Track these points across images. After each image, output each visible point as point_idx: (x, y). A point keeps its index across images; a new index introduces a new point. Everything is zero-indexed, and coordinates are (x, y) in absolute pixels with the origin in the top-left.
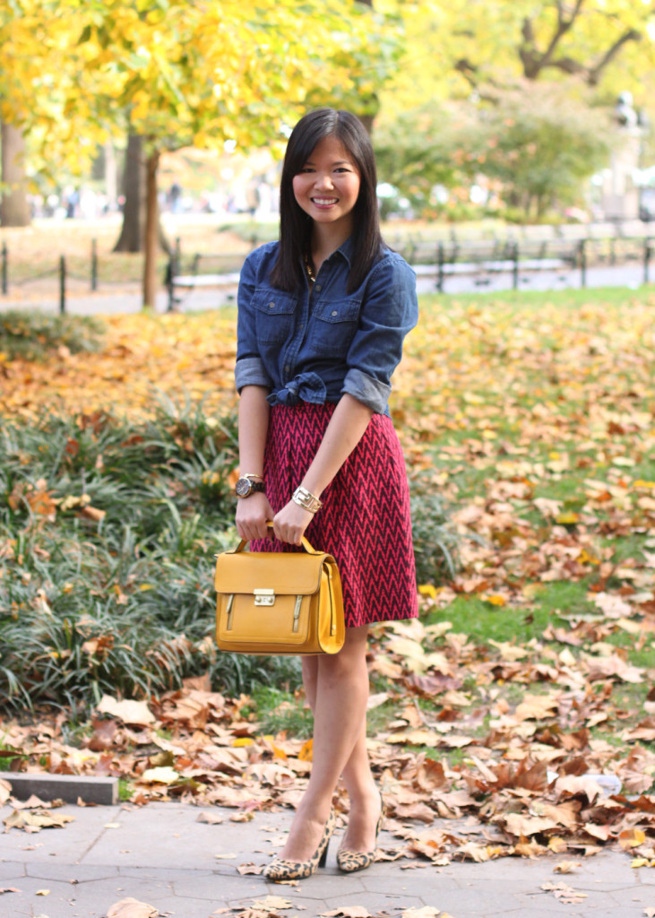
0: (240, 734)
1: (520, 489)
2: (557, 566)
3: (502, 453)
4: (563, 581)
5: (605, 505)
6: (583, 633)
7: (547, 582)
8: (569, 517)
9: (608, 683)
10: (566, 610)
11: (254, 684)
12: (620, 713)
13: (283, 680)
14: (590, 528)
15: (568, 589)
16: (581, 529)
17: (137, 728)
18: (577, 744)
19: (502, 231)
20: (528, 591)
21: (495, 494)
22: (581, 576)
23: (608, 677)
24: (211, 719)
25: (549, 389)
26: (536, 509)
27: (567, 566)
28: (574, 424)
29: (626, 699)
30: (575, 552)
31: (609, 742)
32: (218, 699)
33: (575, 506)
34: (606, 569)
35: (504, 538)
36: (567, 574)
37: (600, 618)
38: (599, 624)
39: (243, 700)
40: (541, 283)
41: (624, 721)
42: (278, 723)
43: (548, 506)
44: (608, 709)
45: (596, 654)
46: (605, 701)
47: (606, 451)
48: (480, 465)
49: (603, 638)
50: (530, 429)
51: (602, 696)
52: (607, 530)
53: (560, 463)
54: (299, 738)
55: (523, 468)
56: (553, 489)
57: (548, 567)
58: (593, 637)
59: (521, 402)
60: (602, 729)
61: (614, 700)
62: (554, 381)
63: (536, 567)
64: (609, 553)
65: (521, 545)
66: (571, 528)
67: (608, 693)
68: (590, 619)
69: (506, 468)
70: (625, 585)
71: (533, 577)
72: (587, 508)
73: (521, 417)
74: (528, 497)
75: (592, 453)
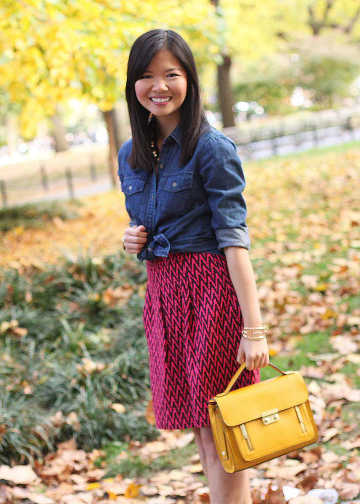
0: (92, 481)
1: (293, 272)
2: (311, 321)
3: (287, 249)
4: (314, 333)
5: (345, 275)
6: (325, 368)
7: (305, 335)
8: (322, 287)
9: (338, 405)
10: (316, 353)
11: (104, 441)
12: (346, 427)
13: (124, 435)
14: (335, 292)
15: (317, 337)
16: (329, 293)
17: (23, 486)
18: (314, 457)
20: (292, 342)
21: (278, 277)
22: (327, 326)
23: (338, 400)
24: (74, 472)
25: (321, 203)
26: (302, 284)
27: (318, 322)
28: (332, 223)
29: (351, 415)
30: (322, 310)
31: (337, 453)
32: (81, 455)
33: (325, 279)
34: (341, 319)
35: (280, 308)
36: (317, 328)
37: (335, 356)
38: (334, 361)
39: (95, 454)
41: (349, 433)
42: (116, 470)
43: (310, 280)
44: (338, 424)
45: (333, 383)
46: (338, 418)
47: (349, 240)
48: (273, 259)
49: (337, 371)
50: (305, 230)
51: (335, 414)
52: (344, 292)
53: (320, 250)
54: (130, 478)
55: (297, 257)
56: (315, 267)
57: (305, 324)
58: (330, 372)
59: (305, 213)
60: (334, 441)
61: (343, 415)
62: (325, 198)
63: (298, 324)
64: (344, 307)
65: (291, 309)
66: (323, 293)
67: (339, 411)
68: (329, 357)
69: (288, 259)
70: (353, 330)
71: (296, 332)
72: (334, 279)
73: (302, 223)
74: (299, 276)
75: (339, 242)
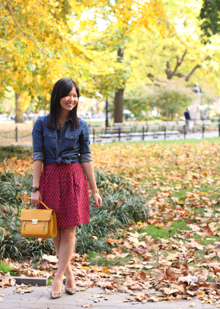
0: (84, 265)
1: (167, 194)
2: (178, 216)
3: (162, 184)
4: (180, 221)
5: (192, 199)
6: (186, 235)
7: (175, 221)
8: (181, 202)
9: (193, 250)
10: (181, 229)
11: (88, 251)
12: (197, 259)
13: (97, 249)
14: (187, 205)
15: (181, 223)
16: (185, 206)
17: (54, 264)
18: (184, 268)
19: (161, 123)
20: (170, 224)
21: (159, 196)
22: (185, 219)
23: (193, 248)
24: (76, 261)
25: (175, 166)
26: (172, 200)
27: (181, 216)
28: (183, 176)
29: (199, 255)
30: (183, 212)
31: (194, 267)
32: (78, 255)
33: (183, 199)
34: (193, 217)
35: (162, 208)
36: (181, 218)
37: (191, 231)
38: (191, 233)
39: (85, 255)
40: (172, 138)
41: (198, 261)
42: (95, 262)
43: (175, 199)
44: (193, 257)
45: (190, 241)
46: (193, 255)
47: (192, 184)
48: (155, 188)
49: (192, 237)
50: (170, 177)
51: (192, 253)
52: (192, 206)
53: (179, 187)
54: (102, 266)
55: (168, 188)
56: (176, 194)
57: (175, 216)
58: (189, 237)
59: (167, 170)
60: (192, 263)
61: (195, 255)
62: (177, 164)
63: (172, 217)
64: (193, 212)
65: (167, 210)
66: (182, 205)
67: (193, 253)
68: (188, 231)
69: (163, 189)
70: (198, 222)
71: (171, 220)
72: (187, 200)
73: (167, 174)
74: (169, 197)
75: (188, 184)
